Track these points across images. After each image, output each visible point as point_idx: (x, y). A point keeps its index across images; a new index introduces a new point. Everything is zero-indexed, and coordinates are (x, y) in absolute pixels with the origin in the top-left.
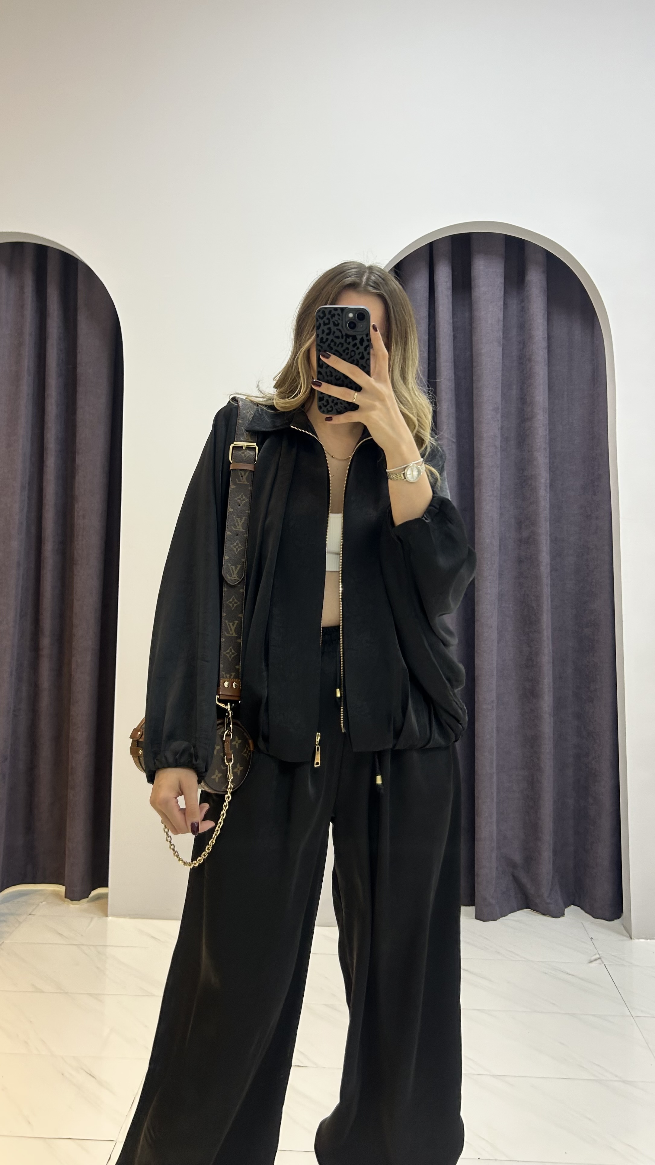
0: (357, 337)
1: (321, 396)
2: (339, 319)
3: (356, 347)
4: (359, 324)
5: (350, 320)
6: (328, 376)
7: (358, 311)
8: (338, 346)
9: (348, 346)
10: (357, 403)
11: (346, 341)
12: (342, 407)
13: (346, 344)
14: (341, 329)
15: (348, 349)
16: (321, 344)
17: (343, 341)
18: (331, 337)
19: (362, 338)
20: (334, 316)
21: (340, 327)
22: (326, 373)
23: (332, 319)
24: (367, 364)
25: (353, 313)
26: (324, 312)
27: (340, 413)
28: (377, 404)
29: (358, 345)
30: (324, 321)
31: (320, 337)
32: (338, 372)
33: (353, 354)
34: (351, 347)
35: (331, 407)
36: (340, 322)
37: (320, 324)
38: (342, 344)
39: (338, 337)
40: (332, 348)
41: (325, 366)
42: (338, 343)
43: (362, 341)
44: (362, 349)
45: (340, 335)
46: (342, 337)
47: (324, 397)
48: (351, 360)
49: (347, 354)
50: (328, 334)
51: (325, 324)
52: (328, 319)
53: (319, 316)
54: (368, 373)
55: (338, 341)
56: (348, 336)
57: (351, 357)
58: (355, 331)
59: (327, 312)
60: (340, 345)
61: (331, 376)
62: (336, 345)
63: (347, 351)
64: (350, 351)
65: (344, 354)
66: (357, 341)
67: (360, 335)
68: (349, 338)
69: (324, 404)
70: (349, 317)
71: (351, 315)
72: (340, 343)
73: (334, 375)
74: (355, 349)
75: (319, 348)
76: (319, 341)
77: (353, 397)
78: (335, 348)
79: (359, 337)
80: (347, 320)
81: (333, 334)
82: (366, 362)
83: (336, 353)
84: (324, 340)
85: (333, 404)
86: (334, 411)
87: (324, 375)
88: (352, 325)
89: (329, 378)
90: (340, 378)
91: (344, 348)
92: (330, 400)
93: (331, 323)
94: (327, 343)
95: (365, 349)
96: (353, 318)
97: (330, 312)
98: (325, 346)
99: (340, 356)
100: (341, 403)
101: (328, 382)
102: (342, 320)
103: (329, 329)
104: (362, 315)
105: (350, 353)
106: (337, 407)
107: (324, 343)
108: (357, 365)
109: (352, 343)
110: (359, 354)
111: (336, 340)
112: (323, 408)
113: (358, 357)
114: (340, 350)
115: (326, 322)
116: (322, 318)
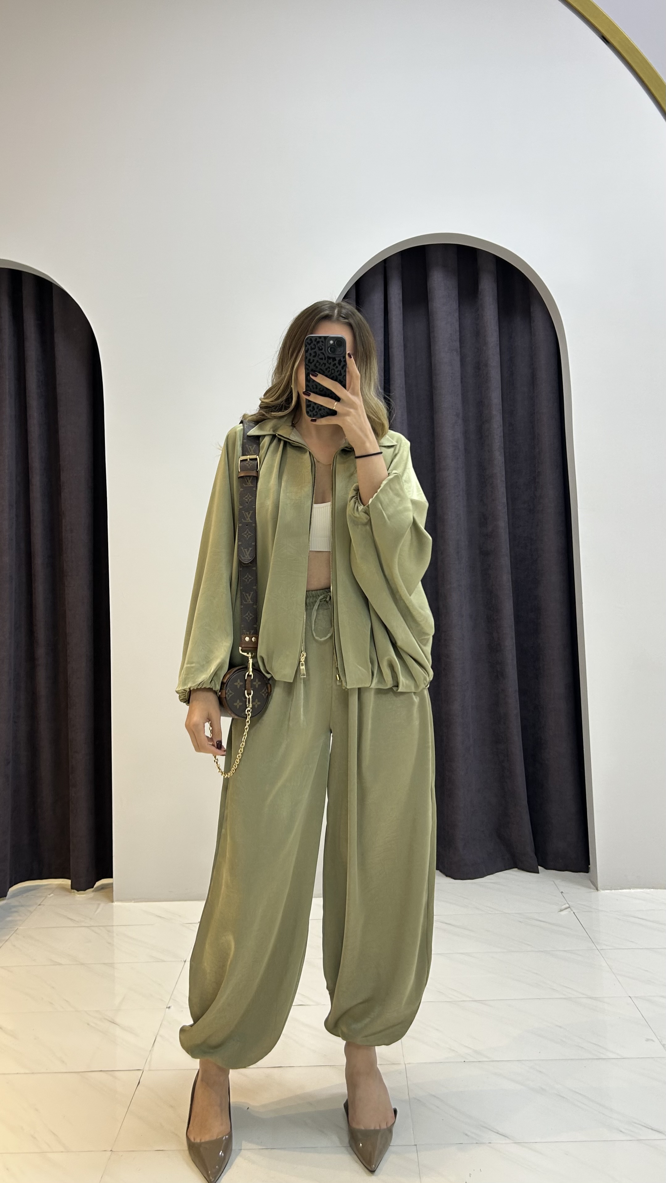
1: (309, 404)
2: (323, 345)
3: (335, 367)
4: (338, 349)
5: (330, 346)
6: (314, 389)
7: (336, 339)
8: (322, 365)
9: (329, 366)
10: (336, 410)
11: (328, 362)
12: (324, 412)
13: (328, 364)
14: (324, 353)
15: (329, 368)
16: (309, 364)
17: (325, 362)
18: (316, 359)
19: (340, 359)
20: (318, 342)
21: (323, 351)
22: (313, 386)
23: (317, 345)
24: (344, 379)
25: (333, 340)
26: (311, 340)
27: (322, 416)
28: (352, 410)
29: (337, 365)
30: (311, 347)
31: (309, 357)
32: (322, 385)
33: (333, 372)
34: (331, 366)
35: (316, 412)
36: (323, 347)
37: (308, 349)
38: (325, 364)
39: (322, 359)
40: (317, 367)
41: (311, 381)
42: (321, 363)
43: (340, 361)
44: (340, 368)
45: (324, 358)
46: (325, 359)
47: (310, 405)
48: (331, 376)
49: (329, 371)
50: (314, 356)
51: (312, 349)
52: (314, 345)
53: (308, 343)
54: (344, 386)
55: (322, 362)
56: (329, 358)
58: (335, 355)
59: (313, 339)
60: (323, 365)
61: (317, 388)
62: (321, 365)
63: (328, 369)
64: (330, 370)
65: (326, 372)
66: (336, 362)
67: (338, 357)
68: (330, 360)
69: (310, 410)
70: (330, 344)
71: (331, 342)
72: (324, 363)
73: (318, 387)
74: (334, 368)
75: (307, 367)
76: (307, 362)
77: (334, 405)
78: (319, 367)
79: (338, 359)
80: (329, 345)
81: (318, 357)
82: (343, 377)
83: (321, 371)
84: (311, 361)
85: (318, 410)
86: (319, 415)
87: (311, 388)
88: (333, 349)
89: (315, 390)
90: (323, 390)
91: (326, 367)
92: (316, 407)
93: (317, 348)
94: (313, 364)
95: (343, 368)
96: (334, 344)
97: (316, 339)
98: (312, 366)
99: (323, 374)
100: (324, 409)
101: (314, 392)
102: (325, 346)
103: (315, 352)
104: (340, 342)
106: (320, 412)
107: (311, 363)
108: (336, 380)
109: (333, 363)
110: (338, 371)
111: (320, 361)
112: (310, 413)
113: (337, 374)
114: (323, 368)
115: (312, 347)
116: (310, 344)
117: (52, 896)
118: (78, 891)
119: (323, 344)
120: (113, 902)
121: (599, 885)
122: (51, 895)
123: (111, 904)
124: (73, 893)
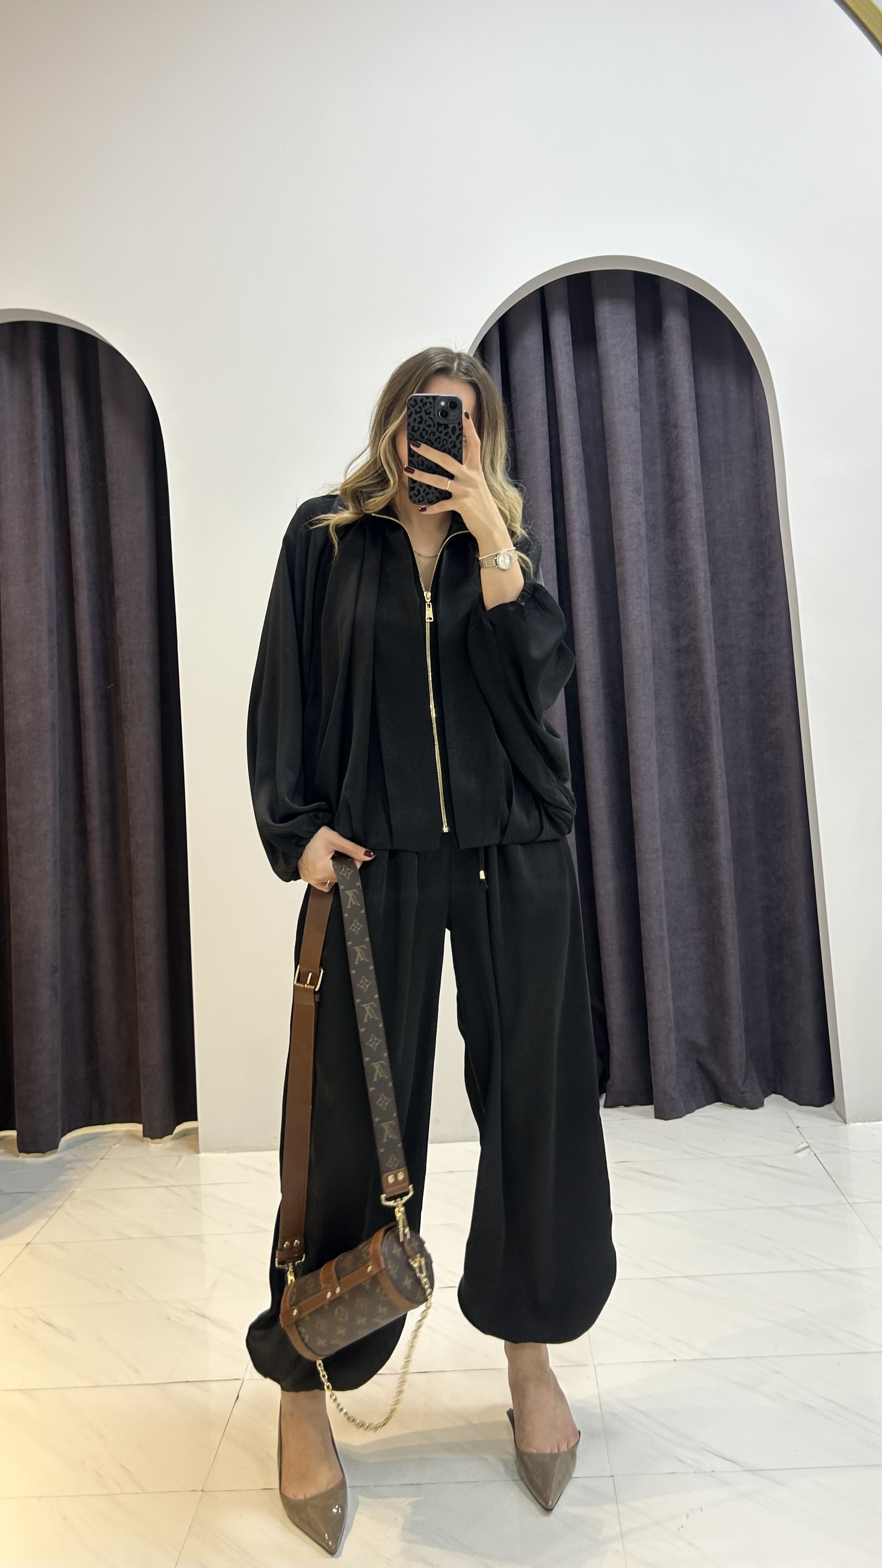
0: (449, 426)
1: (412, 486)
3: (448, 436)
4: (451, 412)
5: (442, 408)
8: (430, 434)
9: (439, 435)
10: (449, 490)
11: (438, 430)
13: (438, 433)
14: (433, 418)
15: (439, 438)
17: (435, 430)
18: (422, 426)
20: (425, 404)
21: (431, 416)
23: (424, 407)
27: (431, 503)
29: (451, 434)
32: (430, 461)
33: (445, 442)
34: (443, 437)
35: (423, 496)
36: (432, 410)
39: (429, 426)
41: (416, 455)
42: (429, 432)
43: (454, 429)
45: (432, 424)
46: (434, 426)
47: (414, 487)
50: (420, 423)
51: (417, 413)
52: (420, 407)
54: (461, 462)
55: (430, 430)
56: (439, 425)
57: (443, 445)
58: (447, 420)
60: (432, 434)
62: (428, 434)
63: (438, 440)
64: (441, 440)
66: (450, 430)
67: (452, 423)
68: (441, 427)
70: (440, 406)
72: (432, 432)
74: (447, 438)
77: (446, 485)
79: (451, 426)
80: (439, 408)
81: (425, 423)
85: (425, 494)
88: (444, 414)
91: (436, 437)
92: (421, 490)
93: (423, 412)
94: (418, 433)
96: (445, 407)
102: (434, 408)
103: (421, 417)
105: (441, 443)
109: (444, 432)
110: (451, 443)
111: (427, 428)
113: (450, 446)
115: (417, 410)
117: (119, 1147)
118: (152, 1139)
119: (432, 406)
120: (198, 1152)
121: (848, 1116)
122: (117, 1145)
123: (196, 1155)
124: (145, 1142)
